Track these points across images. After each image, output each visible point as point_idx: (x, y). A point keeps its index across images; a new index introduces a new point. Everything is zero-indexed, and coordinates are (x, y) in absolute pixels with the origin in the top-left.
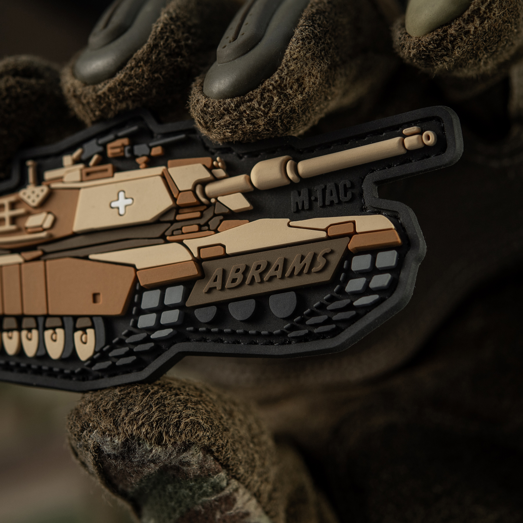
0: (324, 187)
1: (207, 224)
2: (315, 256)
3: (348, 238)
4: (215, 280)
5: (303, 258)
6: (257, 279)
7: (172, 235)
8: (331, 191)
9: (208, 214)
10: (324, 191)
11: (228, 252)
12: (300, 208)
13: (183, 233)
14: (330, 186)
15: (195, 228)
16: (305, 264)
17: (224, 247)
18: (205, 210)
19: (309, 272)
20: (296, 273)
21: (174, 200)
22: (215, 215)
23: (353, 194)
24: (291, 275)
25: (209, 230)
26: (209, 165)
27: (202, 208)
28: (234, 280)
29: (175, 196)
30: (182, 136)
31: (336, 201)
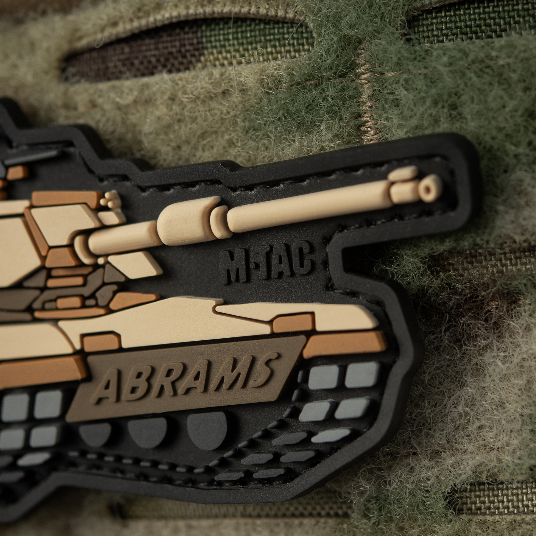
0: (268, 249)
1: (93, 296)
2: (254, 360)
3: (303, 338)
4: (107, 387)
5: (235, 363)
6: (168, 390)
7: (43, 309)
8: (280, 257)
9: (95, 280)
10: (268, 255)
11: (125, 345)
12: (233, 279)
13: (57, 309)
14: (279, 249)
15: (76, 302)
16: (239, 374)
17: (118, 336)
18: (90, 273)
19: (245, 385)
20: (226, 385)
21: (43, 258)
22: (104, 284)
23: (313, 263)
24: (218, 388)
25: (97, 306)
26: (93, 205)
27: (85, 271)
28: (133, 390)
29: (44, 253)
30: (53, 153)
31: (287, 273)
